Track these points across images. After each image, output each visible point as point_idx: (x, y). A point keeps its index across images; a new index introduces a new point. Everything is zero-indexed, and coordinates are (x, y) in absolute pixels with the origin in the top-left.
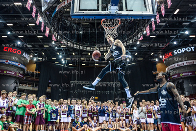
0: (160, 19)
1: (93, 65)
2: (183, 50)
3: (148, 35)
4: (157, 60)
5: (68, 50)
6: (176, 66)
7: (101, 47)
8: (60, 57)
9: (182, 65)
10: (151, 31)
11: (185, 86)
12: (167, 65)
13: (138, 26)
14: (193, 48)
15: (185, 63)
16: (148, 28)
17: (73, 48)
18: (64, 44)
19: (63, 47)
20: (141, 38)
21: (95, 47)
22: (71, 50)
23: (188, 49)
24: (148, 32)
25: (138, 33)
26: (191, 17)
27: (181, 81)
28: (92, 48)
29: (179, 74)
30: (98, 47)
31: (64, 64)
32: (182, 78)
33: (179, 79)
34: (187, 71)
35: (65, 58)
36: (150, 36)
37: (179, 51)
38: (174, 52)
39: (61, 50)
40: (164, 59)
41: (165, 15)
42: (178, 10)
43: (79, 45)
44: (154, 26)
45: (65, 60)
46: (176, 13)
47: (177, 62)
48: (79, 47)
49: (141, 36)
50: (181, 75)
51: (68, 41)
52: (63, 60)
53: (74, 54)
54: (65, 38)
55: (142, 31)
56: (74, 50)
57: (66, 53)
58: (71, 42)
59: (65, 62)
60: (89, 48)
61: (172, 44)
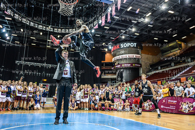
0: (115, 11)
1: (44, 47)
2: (128, 44)
3: (103, 25)
4: (106, 50)
5: (15, 25)
6: (121, 58)
7: (56, 28)
8: (4, 31)
9: (125, 57)
10: (106, 22)
11: (124, 75)
12: (114, 56)
13: (95, 13)
14: (135, 44)
15: (127, 56)
16: (104, 18)
17: (21, 22)
18: (9, 16)
19: (8, 20)
20: (97, 27)
21: (48, 27)
22: (19, 25)
23: (132, 45)
24: (104, 22)
25: (94, 20)
26: (139, 17)
27: (122, 70)
28: (44, 27)
29: (121, 65)
30: (52, 27)
31: (9, 41)
32: (123, 68)
33: (121, 68)
34: (128, 62)
35: (10, 33)
36: (104, 26)
37: (125, 45)
38: (121, 45)
39: (5, 23)
40: (112, 50)
41: (120, 9)
42: (131, 8)
43: (29, 20)
44: (109, 17)
45: (10, 35)
46: (128, 10)
47: (122, 54)
48: (30, 23)
49: (96, 24)
50: (123, 65)
51: (14, 13)
52: (7, 35)
53: (22, 30)
54: (10, 8)
55: (98, 19)
56: (23, 26)
57: (11, 28)
58: (19, 15)
59: (11, 38)
60: (41, 26)
61: (120, 38)
